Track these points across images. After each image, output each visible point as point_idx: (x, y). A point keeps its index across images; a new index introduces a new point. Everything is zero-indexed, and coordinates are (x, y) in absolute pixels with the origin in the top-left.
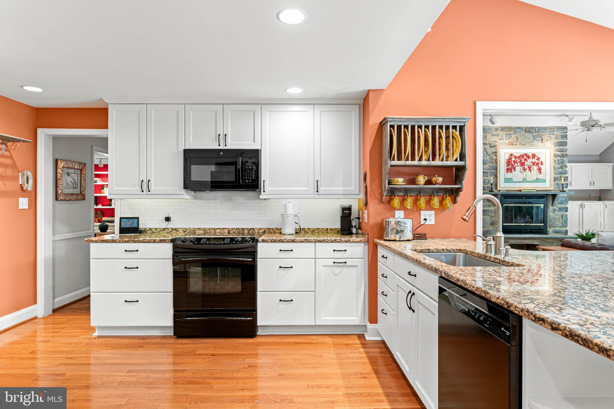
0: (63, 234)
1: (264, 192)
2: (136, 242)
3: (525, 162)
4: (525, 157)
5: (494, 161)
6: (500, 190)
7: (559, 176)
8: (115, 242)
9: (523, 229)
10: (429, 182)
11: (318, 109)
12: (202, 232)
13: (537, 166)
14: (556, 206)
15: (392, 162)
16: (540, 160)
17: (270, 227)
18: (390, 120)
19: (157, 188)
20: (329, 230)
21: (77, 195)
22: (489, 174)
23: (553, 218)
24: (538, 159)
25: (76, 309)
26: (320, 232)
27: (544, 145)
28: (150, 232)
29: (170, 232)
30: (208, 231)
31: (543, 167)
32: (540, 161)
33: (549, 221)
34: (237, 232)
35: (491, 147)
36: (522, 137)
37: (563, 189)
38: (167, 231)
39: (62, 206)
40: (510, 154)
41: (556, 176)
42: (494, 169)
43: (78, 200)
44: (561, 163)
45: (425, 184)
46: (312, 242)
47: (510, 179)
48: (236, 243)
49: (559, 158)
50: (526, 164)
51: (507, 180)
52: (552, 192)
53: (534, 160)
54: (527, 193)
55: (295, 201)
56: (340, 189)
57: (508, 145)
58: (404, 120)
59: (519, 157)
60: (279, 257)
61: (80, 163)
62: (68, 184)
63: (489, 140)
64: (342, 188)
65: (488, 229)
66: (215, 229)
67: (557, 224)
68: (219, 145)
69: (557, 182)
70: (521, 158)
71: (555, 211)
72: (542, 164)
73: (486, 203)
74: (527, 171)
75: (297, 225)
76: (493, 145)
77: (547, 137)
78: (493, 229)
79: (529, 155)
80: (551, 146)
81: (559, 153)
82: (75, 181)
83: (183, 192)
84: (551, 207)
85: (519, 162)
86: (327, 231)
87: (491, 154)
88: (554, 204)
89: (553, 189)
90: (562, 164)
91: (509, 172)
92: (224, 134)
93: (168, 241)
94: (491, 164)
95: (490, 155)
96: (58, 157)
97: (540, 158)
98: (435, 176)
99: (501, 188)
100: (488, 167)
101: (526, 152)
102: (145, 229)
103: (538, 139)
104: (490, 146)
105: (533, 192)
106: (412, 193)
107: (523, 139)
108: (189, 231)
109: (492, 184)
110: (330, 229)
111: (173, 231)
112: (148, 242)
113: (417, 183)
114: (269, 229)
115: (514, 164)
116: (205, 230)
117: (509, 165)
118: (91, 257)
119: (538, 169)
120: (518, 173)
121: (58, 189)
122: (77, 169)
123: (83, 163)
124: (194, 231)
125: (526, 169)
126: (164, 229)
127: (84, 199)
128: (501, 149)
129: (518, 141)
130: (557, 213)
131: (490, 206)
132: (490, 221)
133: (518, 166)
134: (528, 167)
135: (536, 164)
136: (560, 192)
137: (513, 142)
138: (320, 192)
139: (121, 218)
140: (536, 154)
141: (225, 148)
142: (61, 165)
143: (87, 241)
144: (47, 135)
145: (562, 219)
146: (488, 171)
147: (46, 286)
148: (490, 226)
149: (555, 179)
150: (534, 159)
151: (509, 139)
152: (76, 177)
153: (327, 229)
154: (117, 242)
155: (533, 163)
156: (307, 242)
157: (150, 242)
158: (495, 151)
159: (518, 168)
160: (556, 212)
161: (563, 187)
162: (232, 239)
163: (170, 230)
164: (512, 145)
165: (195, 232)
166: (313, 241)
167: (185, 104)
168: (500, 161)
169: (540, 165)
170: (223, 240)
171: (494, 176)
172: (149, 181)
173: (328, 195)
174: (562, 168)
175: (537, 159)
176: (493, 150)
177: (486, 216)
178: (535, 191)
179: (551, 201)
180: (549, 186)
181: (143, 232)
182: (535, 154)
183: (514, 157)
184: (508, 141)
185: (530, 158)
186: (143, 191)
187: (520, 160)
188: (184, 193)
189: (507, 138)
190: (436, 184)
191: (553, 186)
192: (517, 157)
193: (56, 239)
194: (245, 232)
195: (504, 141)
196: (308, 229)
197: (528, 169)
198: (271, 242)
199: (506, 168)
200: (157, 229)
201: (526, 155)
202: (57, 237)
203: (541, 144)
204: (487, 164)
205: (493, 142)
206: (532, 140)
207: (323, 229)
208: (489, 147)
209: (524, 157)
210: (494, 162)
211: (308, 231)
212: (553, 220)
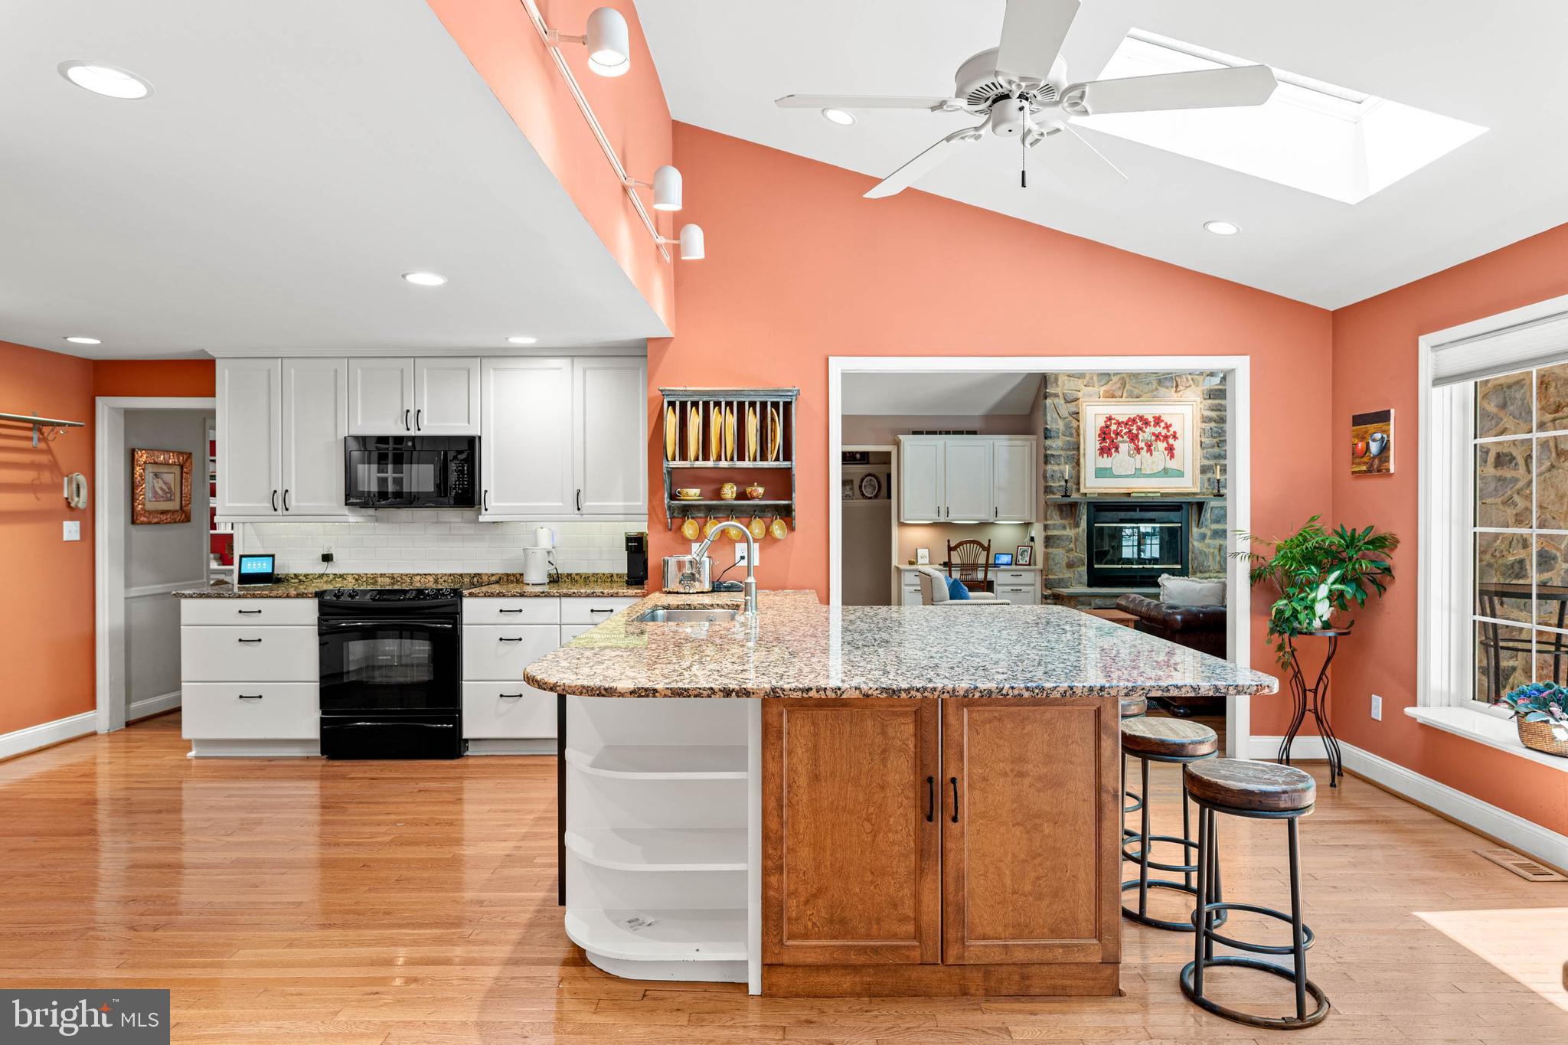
0: (148, 584)
1: (486, 510)
2: (256, 597)
3: (1138, 434)
4: (1140, 423)
5: (1074, 431)
6: (1086, 494)
7: (1212, 463)
8: (222, 597)
9: (1135, 577)
10: (741, 496)
11: (580, 364)
12: (388, 580)
13: (1165, 442)
14: (1206, 526)
15: (671, 463)
16: (1172, 430)
17: (509, 572)
18: (667, 393)
19: (301, 504)
20: (615, 576)
21: (174, 512)
22: (1063, 460)
23: (1201, 553)
24: (1167, 427)
25: (170, 722)
26: (599, 580)
27: (1181, 397)
28: (296, 581)
29: (331, 581)
30: (399, 579)
31: (1177, 444)
32: (1171, 432)
33: (1192, 559)
34: (450, 581)
35: (1067, 402)
36: (1134, 381)
37: (1219, 491)
38: (325, 579)
39: (142, 534)
40: (1106, 418)
41: (1207, 462)
42: (1074, 449)
43: (175, 522)
44: (1217, 435)
45: (737, 498)
46: (554, 596)
47: (1106, 469)
48: (425, 599)
49: (1213, 424)
50: (1140, 437)
51: (1101, 473)
52: (1198, 496)
53: (1158, 430)
54: (1139, 500)
55: (554, 526)
56: (618, 504)
57: (1104, 397)
58: (689, 393)
59: (1127, 424)
60: (498, 622)
61: (180, 453)
62: (155, 493)
63: (1063, 386)
64: (622, 504)
65: (1060, 576)
66: (412, 576)
67: (1209, 566)
68: (408, 429)
69: (1209, 475)
70: (1131, 425)
71: (1203, 537)
72: (1175, 437)
73: (1057, 522)
74: (1144, 452)
75: (553, 567)
76: (1071, 398)
77: (1187, 380)
78: (1072, 576)
79: (1147, 419)
80: (1196, 399)
81: (1214, 414)
82: (170, 488)
83: (346, 510)
84: (1195, 530)
85: (1125, 434)
86: (611, 578)
87: (1067, 418)
88: (1200, 522)
89: (1199, 491)
90: (1220, 436)
91: (1105, 455)
92: (417, 410)
93: (310, 596)
94: (1068, 439)
95: (1066, 420)
96: (135, 443)
97: (1171, 425)
98: (753, 485)
99: (1088, 488)
100: (1061, 445)
101: (1141, 413)
102: (287, 575)
103: (1168, 384)
104: (1065, 399)
105: (1153, 497)
106: (719, 512)
107: (1136, 386)
108: (365, 579)
109: (1066, 481)
110: (617, 575)
111: (337, 579)
112: (277, 597)
113: (723, 496)
114: (508, 575)
115: (1117, 438)
116: (393, 578)
117: (1104, 440)
118: (183, 621)
119: (1166, 449)
120: (1123, 458)
121: (136, 504)
122: (174, 464)
123: (186, 453)
124: (374, 578)
125: (1142, 449)
126: (321, 576)
127: (188, 519)
128: (1088, 407)
129: (1124, 388)
130: (1210, 541)
131: (1064, 528)
132: (1066, 560)
133: (1124, 442)
134: (1146, 444)
135: (1162, 438)
136: (1212, 496)
137: (1114, 391)
138: (584, 510)
139: (241, 557)
140: (1162, 416)
141: (419, 433)
142: (142, 457)
143: (174, 595)
144: (114, 409)
145: (1220, 555)
146: (1062, 453)
147: (113, 678)
148: (1065, 571)
149: (1204, 470)
150: (1158, 427)
151: (1106, 384)
152: (171, 477)
153: (612, 576)
154: (225, 597)
155: (1157, 436)
156: (545, 596)
157: (280, 597)
158: (1074, 409)
159: (1124, 447)
160: (1207, 541)
161: (1219, 488)
162: (420, 592)
163: (331, 577)
164: (1112, 397)
165: (376, 581)
166: (556, 594)
167: (348, 358)
168: (1085, 431)
169: (1171, 441)
170: (405, 594)
171: (1074, 464)
172: (287, 491)
173: (600, 515)
174: (1220, 445)
175: (1164, 428)
176: (1072, 408)
177: (1058, 550)
178: (1159, 495)
179: (1195, 517)
180: (1191, 485)
181: (283, 581)
182: (1160, 416)
183: (1115, 424)
184: (1103, 389)
185: (1150, 426)
186: (275, 510)
187: (1128, 428)
188: (347, 513)
189: (1102, 383)
190: (752, 498)
191: (1199, 484)
192: (1123, 422)
193: (132, 595)
194: (465, 580)
195: (1096, 389)
196: (577, 574)
197: (1145, 448)
198: (485, 596)
199: (1098, 446)
200: (308, 575)
201: (1141, 418)
202: (135, 591)
203: (1175, 395)
204: (1058, 437)
205: (1071, 390)
206: (1154, 386)
207: (604, 574)
208: (1062, 402)
209: (1137, 423)
210: (1075, 435)
211: (577, 578)
212: (1200, 558)
